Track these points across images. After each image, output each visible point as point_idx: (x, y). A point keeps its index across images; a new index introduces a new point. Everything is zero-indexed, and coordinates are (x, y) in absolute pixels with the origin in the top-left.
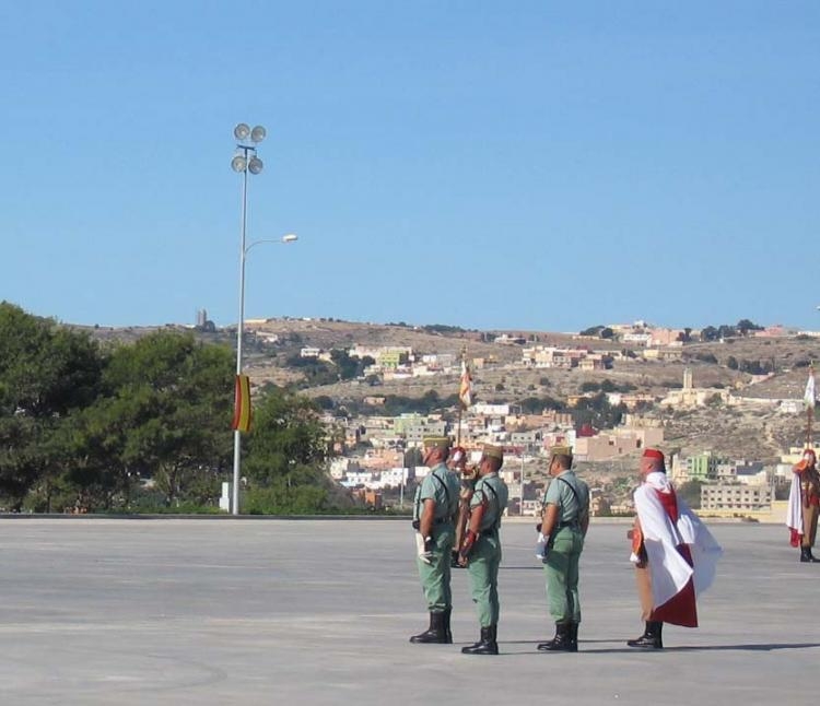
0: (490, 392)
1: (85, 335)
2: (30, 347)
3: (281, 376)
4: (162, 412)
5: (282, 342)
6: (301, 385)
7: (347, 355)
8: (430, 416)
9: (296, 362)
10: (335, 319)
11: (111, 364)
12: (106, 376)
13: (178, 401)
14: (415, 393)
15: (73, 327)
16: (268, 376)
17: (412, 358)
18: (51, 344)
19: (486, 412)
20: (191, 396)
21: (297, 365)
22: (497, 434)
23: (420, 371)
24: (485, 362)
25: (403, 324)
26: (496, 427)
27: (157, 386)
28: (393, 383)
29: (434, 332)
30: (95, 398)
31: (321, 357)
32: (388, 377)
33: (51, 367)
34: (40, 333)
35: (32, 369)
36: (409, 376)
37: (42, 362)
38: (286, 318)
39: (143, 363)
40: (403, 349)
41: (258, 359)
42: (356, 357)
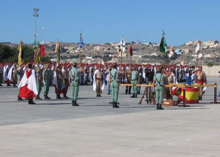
0: (89, 54)
5: (52, 46)
8: (78, 59)
11: (13, 51)
12: (12, 53)
14: (76, 55)
16: (50, 52)
17: (75, 49)
19: (88, 58)
23: (76, 51)
24: (88, 49)
25: (73, 43)
26: (90, 61)
28: (72, 53)
32: (71, 52)
36: (74, 52)
38: (53, 42)
40: (73, 47)
41: (48, 49)
42: (65, 49)
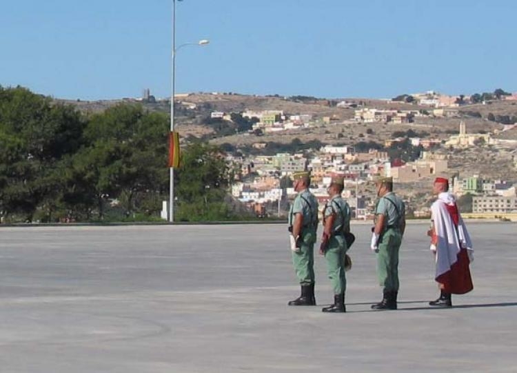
0: (335, 138)
1: (71, 107)
2: (36, 116)
3: (199, 131)
4: (123, 156)
5: (199, 108)
6: (213, 136)
7: (241, 116)
8: (296, 155)
9: (208, 121)
10: (233, 93)
11: (89, 125)
12: (85, 133)
13: (133, 149)
14: (287, 140)
15: (64, 101)
16: (190, 130)
17: (283, 118)
18: (50, 114)
19: (332, 152)
20: (141, 146)
21: (209, 123)
22: (339, 166)
23: (289, 126)
24: (331, 119)
25: (277, 96)
26: (339, 162)
27: (119, 138)
28: (271, 133)
29: (298, 100)
30: (79, 147)
31: (225, 118)
32: (267, 130)
33: (50, 128)
34: (42, 106)
35: (38, 130)
36: (281, 129)
37: (44, 125)
38: (201, 93)
39: (109, 124)
40: (277, 112)
41: (183, 120)
42: (247, 117)
